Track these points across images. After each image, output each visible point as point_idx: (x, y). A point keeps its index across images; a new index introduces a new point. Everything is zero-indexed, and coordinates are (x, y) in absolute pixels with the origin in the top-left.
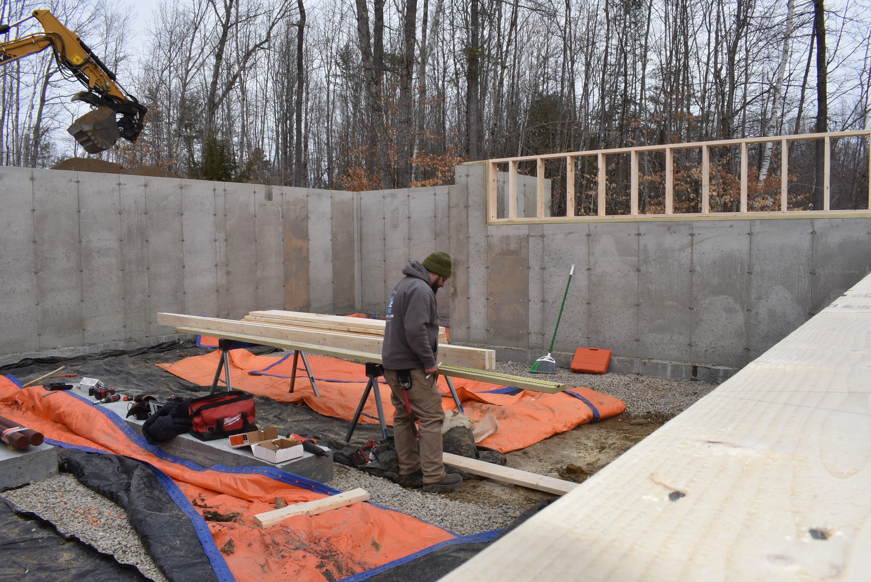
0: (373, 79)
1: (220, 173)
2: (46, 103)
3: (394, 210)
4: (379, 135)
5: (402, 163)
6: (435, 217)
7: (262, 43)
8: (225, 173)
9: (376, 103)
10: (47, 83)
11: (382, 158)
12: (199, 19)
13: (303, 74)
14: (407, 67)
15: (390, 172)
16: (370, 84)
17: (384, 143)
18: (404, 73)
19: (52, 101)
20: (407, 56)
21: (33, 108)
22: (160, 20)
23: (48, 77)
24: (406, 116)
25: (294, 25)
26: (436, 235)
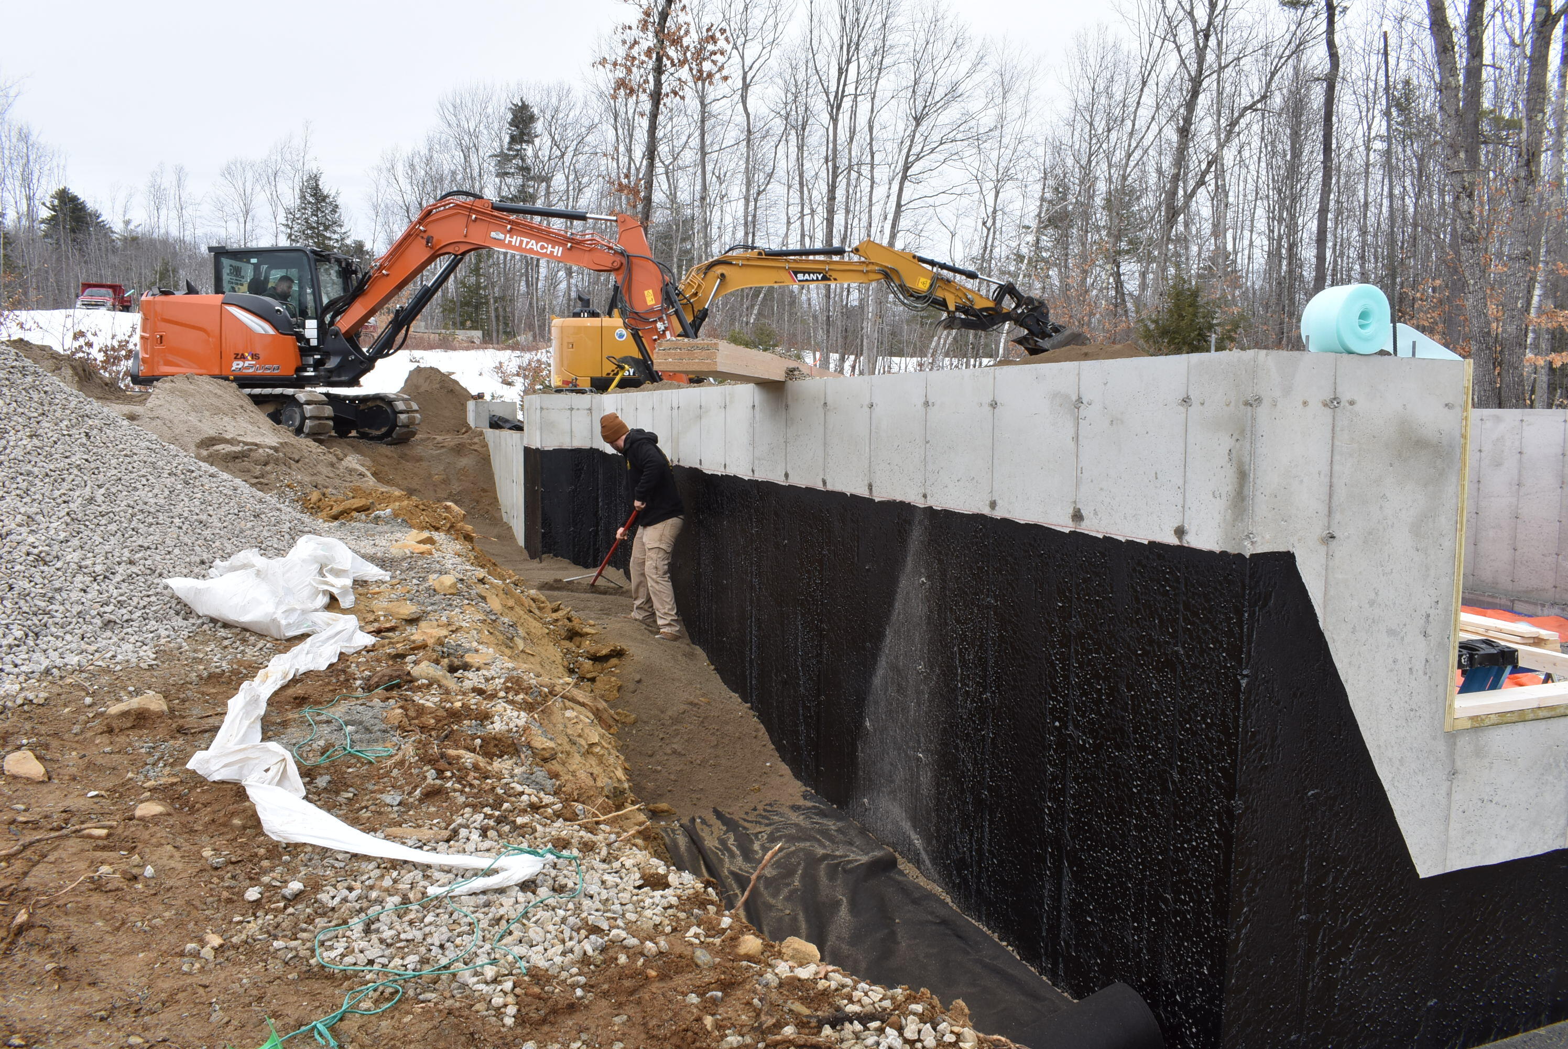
0: (1464, 188)
1: (1192, 335)
2: (903, 208)
3: (1498, 439)
4: (1472, 282)
5: (1512, 329)
6: (1564, 455)
7: (1254, 104)
8: (1199, 335)
9: (1468, 229)
10: (904, 178)
11: (1475, 321)
12: (1149, 67)
13: (1331, 161)
14: (1528, 163)
15: (1487, 345)
16: (1458, 198)
17: (1481, 295)
18: (1523, 174)
19: (911, 205)
20: (1528, 145)
21: (886, 218)
22: (1077, 63)
23: (906, 168)
24: (1522, 249)
25: (1318, 79)
26: (1563, 483)
